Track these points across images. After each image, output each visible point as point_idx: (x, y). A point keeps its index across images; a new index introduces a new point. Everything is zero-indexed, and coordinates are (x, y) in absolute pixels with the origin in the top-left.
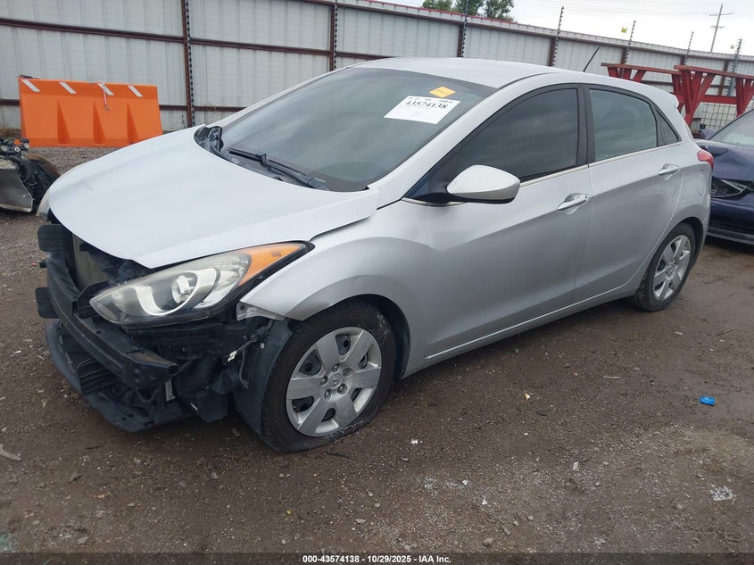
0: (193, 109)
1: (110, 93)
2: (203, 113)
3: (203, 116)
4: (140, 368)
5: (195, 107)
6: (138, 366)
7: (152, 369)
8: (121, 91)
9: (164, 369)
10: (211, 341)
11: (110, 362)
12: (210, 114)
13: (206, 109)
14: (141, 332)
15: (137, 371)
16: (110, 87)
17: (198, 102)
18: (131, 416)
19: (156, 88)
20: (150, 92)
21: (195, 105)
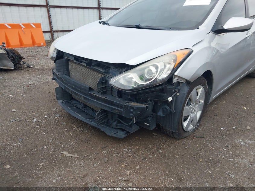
0: (53, 32)
1: (24, 27)
2: (56, 33)
3: (56, 34)
4: (133, 109)
5: (54, 31)
6: (133, 108)
7: (138, 108)
8: (27, 26)
9: (144, 108)
10: (160, 94)
11: (114, 109)
12: (59, 33)
13: (57, 31)
14: (135, 93)
15: (132, 110)
16: (24, 25)
17: (54, 29)
18: (117, 132)
19: (40, 24)
20: (38, 26)
21: (54, 30)
